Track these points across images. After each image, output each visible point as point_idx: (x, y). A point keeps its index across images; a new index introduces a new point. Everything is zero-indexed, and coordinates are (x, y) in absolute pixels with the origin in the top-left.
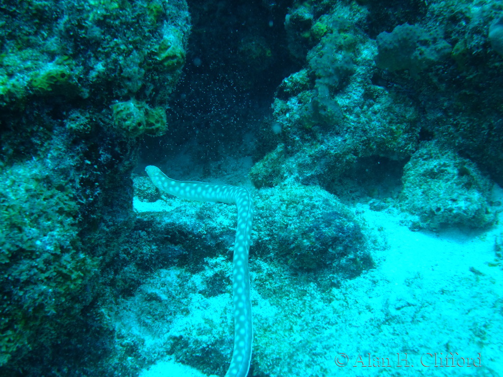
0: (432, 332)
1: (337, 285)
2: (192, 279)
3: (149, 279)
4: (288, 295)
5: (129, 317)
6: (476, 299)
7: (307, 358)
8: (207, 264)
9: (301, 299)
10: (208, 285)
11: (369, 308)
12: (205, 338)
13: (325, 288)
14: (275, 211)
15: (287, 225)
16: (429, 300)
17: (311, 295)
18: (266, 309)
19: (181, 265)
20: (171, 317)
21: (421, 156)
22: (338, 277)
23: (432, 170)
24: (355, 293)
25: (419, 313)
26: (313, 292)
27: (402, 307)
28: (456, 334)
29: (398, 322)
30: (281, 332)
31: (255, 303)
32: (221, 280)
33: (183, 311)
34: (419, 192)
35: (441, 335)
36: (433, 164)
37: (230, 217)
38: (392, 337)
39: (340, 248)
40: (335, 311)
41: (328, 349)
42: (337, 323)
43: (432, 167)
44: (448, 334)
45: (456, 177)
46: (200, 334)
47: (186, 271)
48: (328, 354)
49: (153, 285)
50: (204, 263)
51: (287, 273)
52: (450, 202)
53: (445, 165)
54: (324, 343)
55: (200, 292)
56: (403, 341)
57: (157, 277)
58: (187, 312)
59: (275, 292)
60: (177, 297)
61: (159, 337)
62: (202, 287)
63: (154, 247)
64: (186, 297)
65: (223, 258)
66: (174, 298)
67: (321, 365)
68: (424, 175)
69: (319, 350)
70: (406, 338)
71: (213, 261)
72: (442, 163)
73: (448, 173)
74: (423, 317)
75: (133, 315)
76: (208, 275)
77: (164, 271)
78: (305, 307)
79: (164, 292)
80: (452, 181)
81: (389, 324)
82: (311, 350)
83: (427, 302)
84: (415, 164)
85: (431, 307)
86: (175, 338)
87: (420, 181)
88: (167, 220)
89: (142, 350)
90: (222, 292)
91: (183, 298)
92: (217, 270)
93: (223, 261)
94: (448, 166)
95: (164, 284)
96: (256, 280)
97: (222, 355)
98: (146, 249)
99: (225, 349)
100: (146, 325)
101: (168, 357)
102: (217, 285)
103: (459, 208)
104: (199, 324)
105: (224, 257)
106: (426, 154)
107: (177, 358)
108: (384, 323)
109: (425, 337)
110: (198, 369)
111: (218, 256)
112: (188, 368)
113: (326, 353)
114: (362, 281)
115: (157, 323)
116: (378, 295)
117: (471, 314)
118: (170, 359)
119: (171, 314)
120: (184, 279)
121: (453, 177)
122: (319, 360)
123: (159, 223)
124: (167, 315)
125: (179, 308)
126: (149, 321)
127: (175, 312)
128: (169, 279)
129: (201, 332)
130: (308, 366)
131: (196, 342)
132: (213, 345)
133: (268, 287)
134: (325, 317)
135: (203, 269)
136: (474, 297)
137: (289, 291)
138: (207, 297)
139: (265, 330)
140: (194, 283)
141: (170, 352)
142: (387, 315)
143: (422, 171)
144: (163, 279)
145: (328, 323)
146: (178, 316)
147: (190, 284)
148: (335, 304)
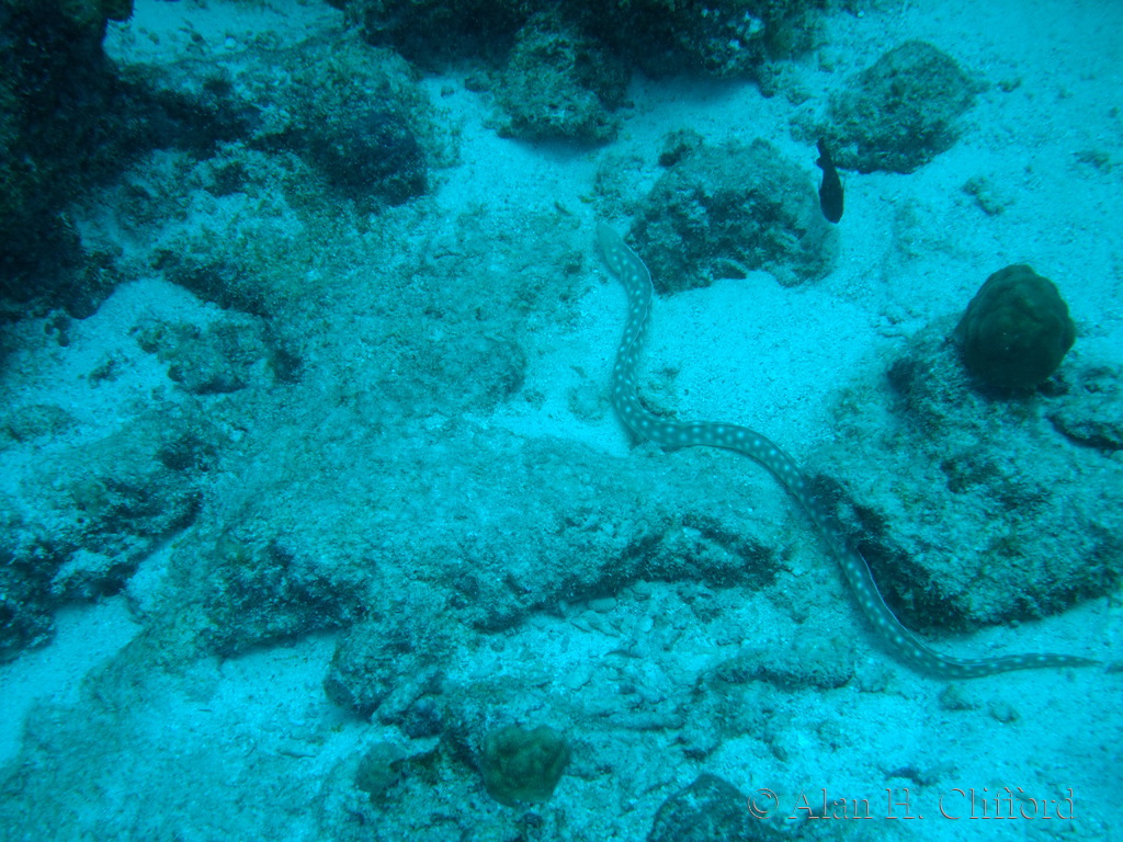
0: (468, 292)
1: (377, 212)
2: (197, 168)
3: (135, 164)
4: (319, 210)
5: (105, 214)
6: (538, 253)
7: (312, 307)
8: (219, 150)
9: (334, 221)
10: (217, 180)
11: (405, 248)
12: (201, 257)
13: (364, 212)
14: (315, 89)
15: (325, 117)
16: (477, 249)
17: (346, 216)
18: (290, 225)
19: (183, 147)
20: (162, 221)
21: (538, 23)
22: (378, 201)
23: (545, 49)
24: (395, 226)
25: (461, 266)
26: (349, 213)
27: (442, 255)
28: (495, 297)
29: (432, 275)
30: (297, 264)
31: (278, 213)
32: (236, 175)
33: (178, 214)
34: (522, 80)
35: (477, 297)
36: (550, 39)
37: (254, 87)
38: (420, 291)
39: (383, 165)
40: (366, 247)
41: (338, 299)
42: (363, 263)
43: (546, 44)
44: (486, 296)
45: (572, 67)
46: (195, 251)
47: (190, 156)
48: (338, 305)
49: (140, 173)
50: (214, 147)
51: (324, 179)
52: (547, 109)
53: (563, 45)
54: (337, 291)
55: (206, 189)
56: (432, 300)
57: (147, 163)
58: (183, 216)
59: (305, 203)
60: (172, 195)
61: (144, 245)
62: (210, 182)
63: (144, 121)
64: (184, 196)
65: (241, 145)
66: (167, 196)
67: (326, 319)
68: (533, 54)
69: (328, 299)
70: (436, 296)
71: (228, 147)
72: (560, 41)
73: (565, 59)
74: (464, 271)
75: (110, 212)
76: (219, 166)
77: (158, 153)
78: (334, 232)
79: (155, 187)
80: (566, 72)
81: (422, 275)
82: (319, 297)
83: (475, 252)
84: (528, 33)
85: (478, 258)
86: (162, 252)
87: (528, 63)
88: (163, 86)
89: (120, 263)
90: (237, 191)
91: (180, 197)
92: (232, 161)
93: (241, 148)
94: (568, 47)
95: (154, 175)
96: (284, 180)
97: (221, 281)
98: (131, 124)
99: (226, 274)
100: (127, 228)
101: (155, 273)
102: (230, 182)
103: (557, 119)
104: (196, 238)
105: (243, 142)
106: (544, 22)
107: (167, 275)
108: (417, 273)
109: (456, 298)
110: (193, 292)
111: (235, 141)
112: (180, 288)
113: (334, 305)
114: (408, 210)
115: (142, 227)
116: (421, 233)
117: (524, 273)
118: (158, 276)
119: (162, 217)
120: (186, 169)
121: (570, 65)
122: (326, 311)
123: (152, 89)
124: (156, 218)
125: (174, 210)
126: (132, 224)
127: (168, 216)
128: (162, 168)
129: (196, 249)
130: (311, 318)
131: (189, 261)
132: (210, 267)
133: (298, 193)
134: (352, 254)
135: (213, 155)
136: (536, 249)
137: (322, 205)
138: (216, 196)
139: (280, 257)
140: (198, 177)
141: (157, 267)
142: (422, 263)
143: (532, 48)
144: (154, 168)
145: (354, 262)
146: (172, 220)
147: (193, 177)
148: (368, 237)
